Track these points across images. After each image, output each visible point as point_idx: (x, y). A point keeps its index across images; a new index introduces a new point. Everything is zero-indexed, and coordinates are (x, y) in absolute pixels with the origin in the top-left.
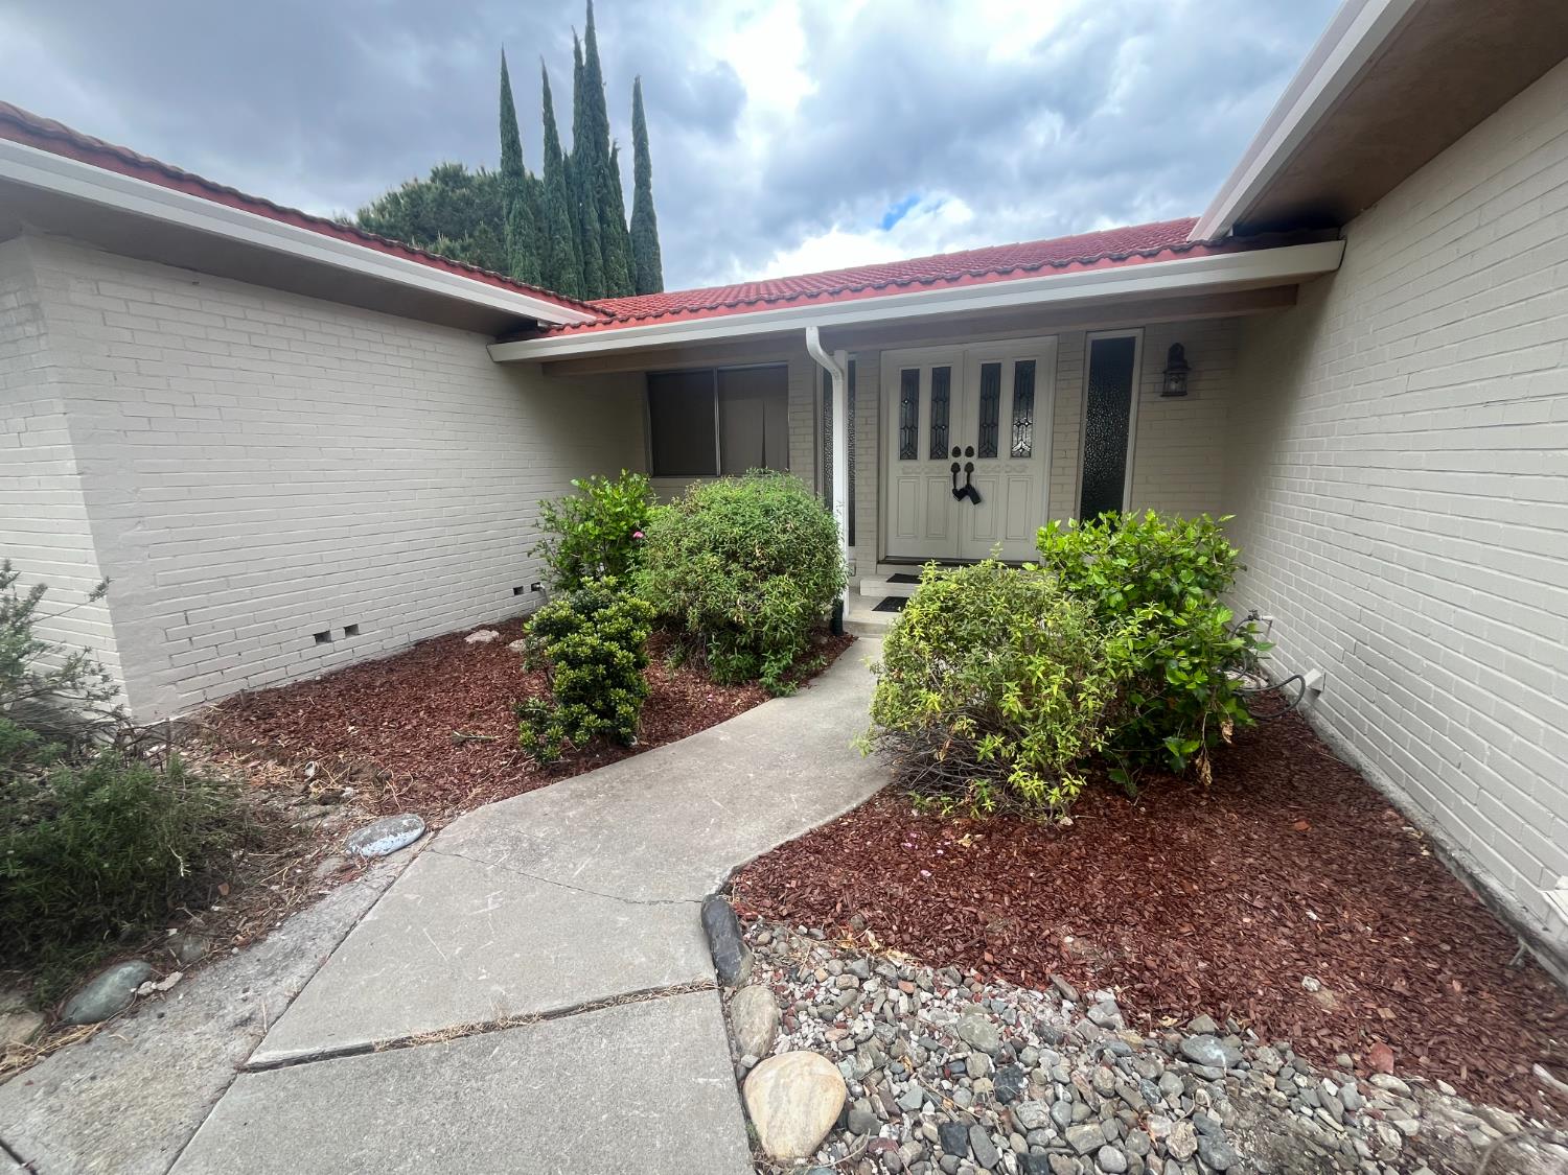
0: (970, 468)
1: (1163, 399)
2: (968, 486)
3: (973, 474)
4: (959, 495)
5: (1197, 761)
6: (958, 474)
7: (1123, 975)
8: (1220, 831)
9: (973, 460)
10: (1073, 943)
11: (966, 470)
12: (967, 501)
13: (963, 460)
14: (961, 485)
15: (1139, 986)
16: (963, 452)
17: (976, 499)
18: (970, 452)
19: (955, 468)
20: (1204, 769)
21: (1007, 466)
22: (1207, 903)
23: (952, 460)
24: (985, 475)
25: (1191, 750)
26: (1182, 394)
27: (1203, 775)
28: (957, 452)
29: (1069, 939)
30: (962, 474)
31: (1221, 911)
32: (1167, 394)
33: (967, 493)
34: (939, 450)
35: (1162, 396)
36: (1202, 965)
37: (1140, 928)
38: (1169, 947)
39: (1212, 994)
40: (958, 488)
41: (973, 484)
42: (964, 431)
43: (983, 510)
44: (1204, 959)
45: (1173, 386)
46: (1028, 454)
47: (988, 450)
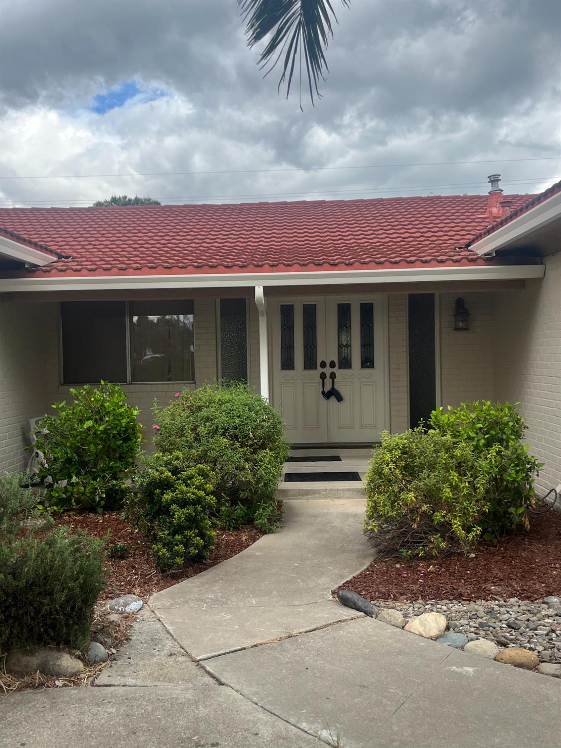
0: (333, 376)
1: (455, 332)
2: (333, 388)
3: (335, 380)
4: (327, 395)
5: (523, 519)
6: (325, 380)
7: (517, 594)
8: (536, 551)
9: (335, 370)
10: (495, 588)
11: (330, 377)
12: (333, 399)
13: (328, 370)
14: (328, 388)
15: (523, 596)
16: (328, 365)
17: (340, 399)
18: (332, 364)
19: (323, 376)
20: (526, 522)
21: (359, 374)
22: (539, 570)
23: (320, 370)
24: (345, 381)
25: (520, 512)
26: (465, 329)
27: (526, 525)
28: (323, 365)
29: (493, 588)
30: (328, 381)
31: (545, 572)
32: (457, 329)
33: (332, 394)
34: (310, 363)
35: (454, 330)
36: (543, 585)
37: (518, 580)
38: (530, 583)
39: (549, 592)
40: (326, 390)
41: (336, 387)
42: (327, 351)
43: (344, 406)
44: (543, 583)
45: (461, 324)
46: (372, 366)
47: (345, 363)
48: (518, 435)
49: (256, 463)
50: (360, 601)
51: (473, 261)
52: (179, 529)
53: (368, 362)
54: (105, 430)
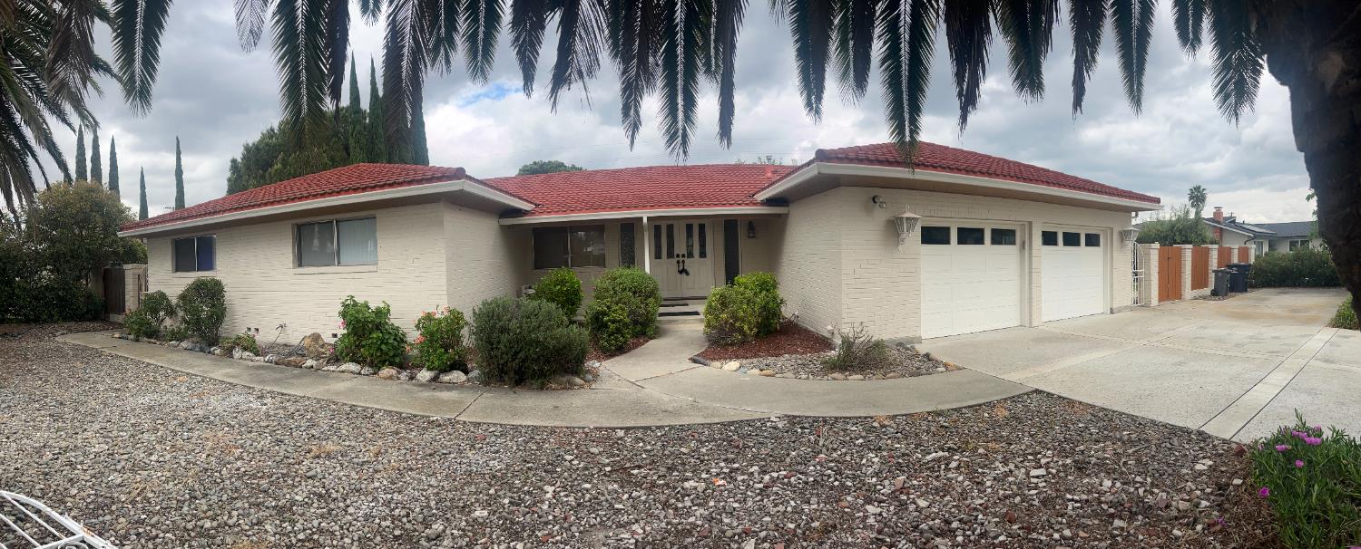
0: (683, 262)
1: (748, 239)
2: (684, 269)
3: (685, 264)
4: (681, 272)
5: (777, 326)
6: (679, 264)
7: (770, 355)
8: (782, 339)
9: (685, 259)
12: (684, 274)
13: (681, 259)
14: (681, 268)
15: (772, 356)
16: (680, 256)
17: (687, 274)
18: (683, 256)
19: (678, 262)
21: (697, 261)
23: (676, 259)
24: (689, 263)
25: (776, 323)
26: (753, 237)
27: (778, 329)
28: (678, 256)
29: (761, 353)
30: (681, 264)
32: (749, 237)
33: (683, 271)
40: (680, 270)
42: (680, 248)
43: (688, 277)
45: (751, 235)
46: (705, 257)
47: (690, 255)
48: (775, 287)
49: (647, 305)
50: (702, 360)
51: (755, 204)
52: (613, 334)
53: (703, 254)
54: (567, 290)
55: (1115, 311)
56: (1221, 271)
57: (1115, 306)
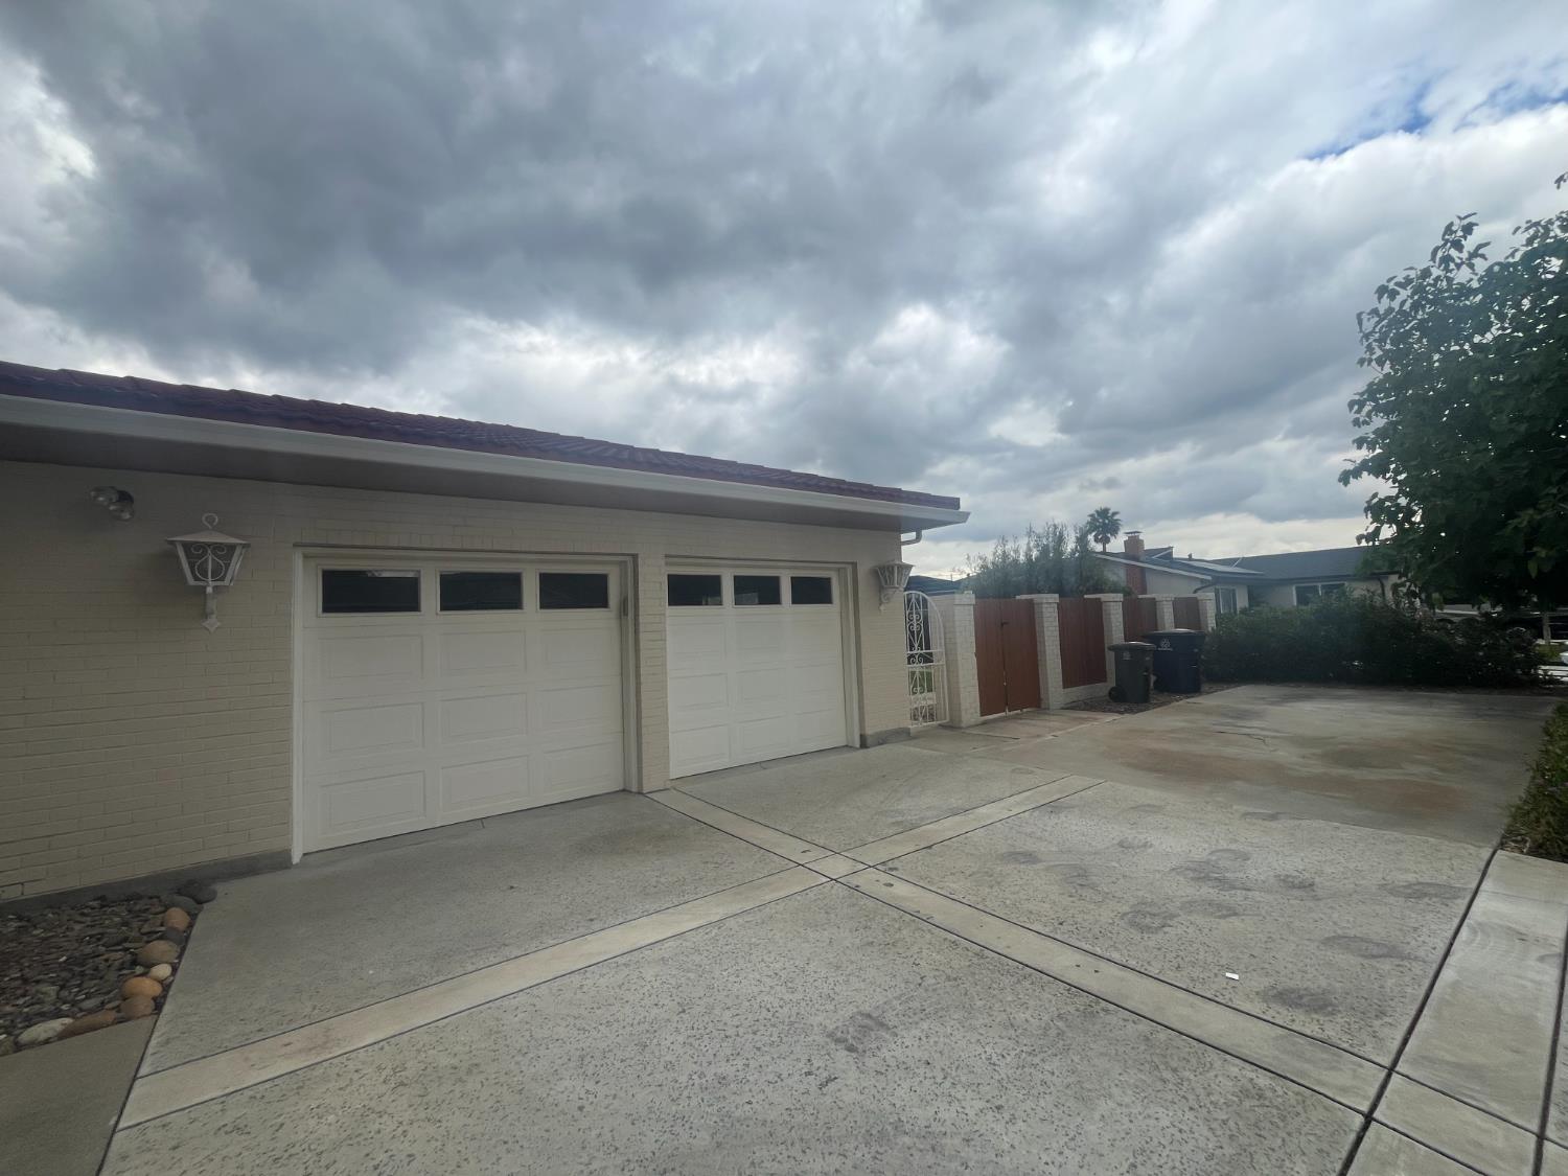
55: (869, 742)
56: (1132, 649)
57: (869, 731)
